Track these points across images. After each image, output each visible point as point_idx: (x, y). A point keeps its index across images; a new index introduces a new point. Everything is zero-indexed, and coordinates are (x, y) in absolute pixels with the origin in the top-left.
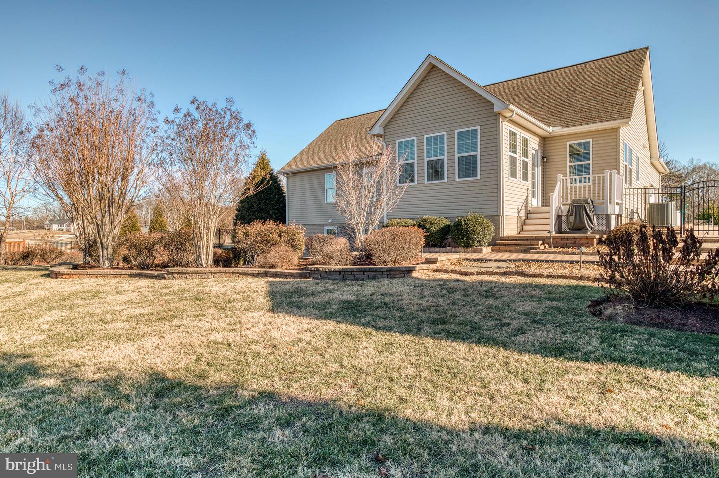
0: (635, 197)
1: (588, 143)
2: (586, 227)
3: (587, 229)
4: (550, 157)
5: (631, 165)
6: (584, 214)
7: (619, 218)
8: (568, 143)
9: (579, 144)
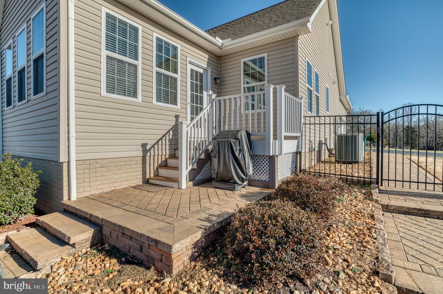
0: (317, 129)
1: (263, 58)
2: (232, 178)
3: (235, 183)
4: (225, 79)
5: (318, 92)
6: (231, 156)
7: (298, 156)
8: (242, 61)
9: (254, 61)
